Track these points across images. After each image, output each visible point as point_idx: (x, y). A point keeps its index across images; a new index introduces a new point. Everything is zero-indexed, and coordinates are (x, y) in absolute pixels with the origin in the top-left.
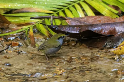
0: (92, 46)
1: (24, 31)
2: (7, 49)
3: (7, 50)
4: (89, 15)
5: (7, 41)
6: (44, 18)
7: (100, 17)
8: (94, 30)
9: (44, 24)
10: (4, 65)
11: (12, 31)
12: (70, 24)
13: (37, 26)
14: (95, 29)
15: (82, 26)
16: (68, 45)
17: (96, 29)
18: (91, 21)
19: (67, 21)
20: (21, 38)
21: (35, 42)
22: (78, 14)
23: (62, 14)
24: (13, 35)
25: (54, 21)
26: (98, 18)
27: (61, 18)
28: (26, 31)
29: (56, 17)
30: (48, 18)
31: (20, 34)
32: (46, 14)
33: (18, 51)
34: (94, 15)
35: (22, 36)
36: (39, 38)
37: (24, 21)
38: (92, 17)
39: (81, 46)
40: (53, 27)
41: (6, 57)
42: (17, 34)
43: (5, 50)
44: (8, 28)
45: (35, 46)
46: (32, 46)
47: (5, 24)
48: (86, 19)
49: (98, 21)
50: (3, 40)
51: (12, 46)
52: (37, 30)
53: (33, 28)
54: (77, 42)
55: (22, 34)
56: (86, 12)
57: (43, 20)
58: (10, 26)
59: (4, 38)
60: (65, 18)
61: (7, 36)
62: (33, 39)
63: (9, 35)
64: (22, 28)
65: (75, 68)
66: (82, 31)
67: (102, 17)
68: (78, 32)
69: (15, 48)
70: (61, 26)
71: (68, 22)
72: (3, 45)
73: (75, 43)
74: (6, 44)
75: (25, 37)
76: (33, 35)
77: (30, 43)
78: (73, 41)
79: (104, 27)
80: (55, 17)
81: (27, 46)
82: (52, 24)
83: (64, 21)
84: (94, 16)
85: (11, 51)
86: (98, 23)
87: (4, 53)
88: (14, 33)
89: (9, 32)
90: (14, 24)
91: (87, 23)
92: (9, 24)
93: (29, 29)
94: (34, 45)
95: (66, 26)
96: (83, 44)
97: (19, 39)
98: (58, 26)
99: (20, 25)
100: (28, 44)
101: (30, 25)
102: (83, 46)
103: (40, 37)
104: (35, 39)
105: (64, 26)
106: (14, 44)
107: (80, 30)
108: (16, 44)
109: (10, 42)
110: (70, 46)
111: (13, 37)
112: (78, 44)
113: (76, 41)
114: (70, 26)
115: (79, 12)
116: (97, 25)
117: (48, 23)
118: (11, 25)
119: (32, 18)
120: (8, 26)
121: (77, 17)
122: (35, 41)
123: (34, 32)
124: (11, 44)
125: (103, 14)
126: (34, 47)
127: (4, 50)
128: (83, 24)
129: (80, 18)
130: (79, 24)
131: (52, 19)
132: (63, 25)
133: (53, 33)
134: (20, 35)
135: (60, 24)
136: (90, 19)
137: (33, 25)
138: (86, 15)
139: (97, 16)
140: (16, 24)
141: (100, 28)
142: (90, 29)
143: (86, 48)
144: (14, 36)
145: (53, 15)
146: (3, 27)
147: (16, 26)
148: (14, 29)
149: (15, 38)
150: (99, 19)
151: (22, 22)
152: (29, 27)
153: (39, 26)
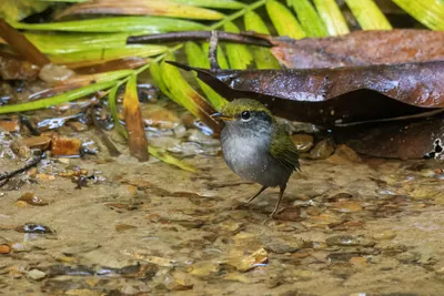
0: (378, 155)
1: (103, 94)
2: (34, 165)
3: (34, 170)
4: (364, 28)
5: (34, 132)
6: (184, 40)
7: (411, 36)
8: (388, 87)
9: (182, 64)
10: (20, 230)
11: (53, 94)
12: (288, 66)
13: (154, 71)
14: (390, 85)
15: (336, 72)
17: (396, 83)
18: (373, 52)
19: (275, 51)
20: (91, 124)
21: (146, 140)
22: (323, 23)
23: (254, 25)
24: (57, 110)
25: (224, 50)
26: (405, 38)
27: (254, 41)
28: (112, 93)
29: (233, 37)
30: (199, 41)
31: (84, 104)
32: (193, 25)
33: (78, 175)
34: (385, 25)
35: (94, 115)
36: (164, 123)
37: (104, 50)
38: (379, 34)
39: (333, 153)
40: (220, 78)
41: (28, 199)
42: (72, 107)
43: (27, 168)
44: (37, 80)
45: (145, 156)
46: (132, 155)
47: (26, 65)
48: (352, 42)
49: (404, 50)
50: (17, 128)
51: (52, 156)
52: (153, 88)
53: (138, 82)
54: (316, 138)
55: (96, 106)
56: (355, 13)
57: (180, 46)
58: (47, 72)
59: (23, 123)
60: (270, 38)
61: (33, 112)
62: (139, 128)
63: (43, 109)
64: (93, 82)
65: (309, 245)
66: (338, 92)
67: (420, 36)
68: (320, 98)
69: (65, 160)
70: (252, 71)
71: (280, 56)
72: (16, 152)
73: (310, 144)
74: (31, 148)
75: (104, 117)
76: (139, 109)
77: (126, 142)
78: (302, 132)
79: (427, 75)
80: (225, 36)
81: (115, 152)
82: (215, 65)
83: (262, 52)
84: (387, 32)
85: (50, 174)
86: (403, 58)
87: (23, 183)
88: (63, 101)
89: (43, 96)
90: (59, 65)
91: (357, 61)
92: (41, 65)
93: (121, 83)
94: (142, 152)
95: (274, 72)
96: (344, 147)
97: (81, 126)
98: (240, 73)
99: (84, 69)
100: (119, 148)
101: (128, 68)
102: (342, 153)
103: (166, 118)
104: (147, 126)
105: (266, 72)
106: (59, 144)
107: (328, 89)
108: (69, 145)
109: (44, 139)
111: (57, 116)
112: (322, 147)
113: (313, 134)
114: (287, 73)
115: (324, 15)
116: (398, 69)
117: (199, 58)
118: (48, 67)
119: (133, 40)
120: (38, 72)
121: (318, 35)
122: (144, 137)
123: (143, 97)
124: (50, 146)
125: (424, 21)
126: (141, 160)
127: (22, 171)
128: (342, 65)
129: (329, 39)
130: (325, 64)
131: (213, 43)
132: (261, 67)
133: (220, 103)
134: (84, 110)
135: (248, 66)
136: (370, 44)
137: (137, 68)
138: (354, 27)
139: (401, 32)
140: (69, 66)
141: (412, 81)
142: (370, 83)
143: (355, 162)
144: (63, 112)
145: (221, 29)
146: (17, 76)
147: (70, 73)
148: (60, 83)
149: (67, 123)
150: (408, 44)
151: (94, 58)
152: (122, 79)
153: (161, 73)
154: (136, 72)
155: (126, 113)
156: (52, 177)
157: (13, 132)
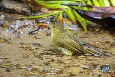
1: (54, 15)
2: (38, 30)
5: (38, 23)
6: (73, 5)
10: (34, 44)
11: (43, 14)
16: (93, 31)
19: (93, 9)
20: (51, 21)
22: (104, 3)
23: (89, 3)
27: (89, 7)
28: (56, 15)
30: (77, 6)
31: (50, 17)
36: (67, 23)
37: (55, 6)
39: (104, 32)
41: (36, 37)
42: (47, 18)
43: (36, 31)
44: (40, 11)
48: (110, 8)
50: (35, 21)
51: (42, 28)
52: (66, 15)
54: (101, 29)
55: (53, 18)
59: (36, 20)
60: (92, 6)
61: (38, 18)
62: (62, 23)
63: (41, 18)
64: (52, 13)
69: (45, 29)
72: (34, 27)
73: (99, 30)
74: (37, 26)
76: (62, 19)
80: (82, 5)
87: (35, 34)
88: (45, 16)
89: (41, 15)
90: (45, 8)
91: (111, 12)
93: (58, 14)
96: (107, 31)
99: (50, 9)
102: (106, 33)
104: (64, 23)
106: (44, 26)
108: (46, 26)
109: (40, 24)
110: (95, 32)
112: (102, 31)
118: (42, 8)
119: (62, 4)
120: (40, 9)
123: (63, 16)
124: (41, 26)
133: (81, 20)
134: (50, 19)
137: (62, 10)
138: (111, 5)
140: (47, 8)
144: (45, 19)
145: (82, 3)
146: (36, 10)
147: (47, 10)
152: (59, 12)
153: (68, 12)
154: (62, 12)
155: (59, 20)
156: (42, 33)
157: (34, 22)
